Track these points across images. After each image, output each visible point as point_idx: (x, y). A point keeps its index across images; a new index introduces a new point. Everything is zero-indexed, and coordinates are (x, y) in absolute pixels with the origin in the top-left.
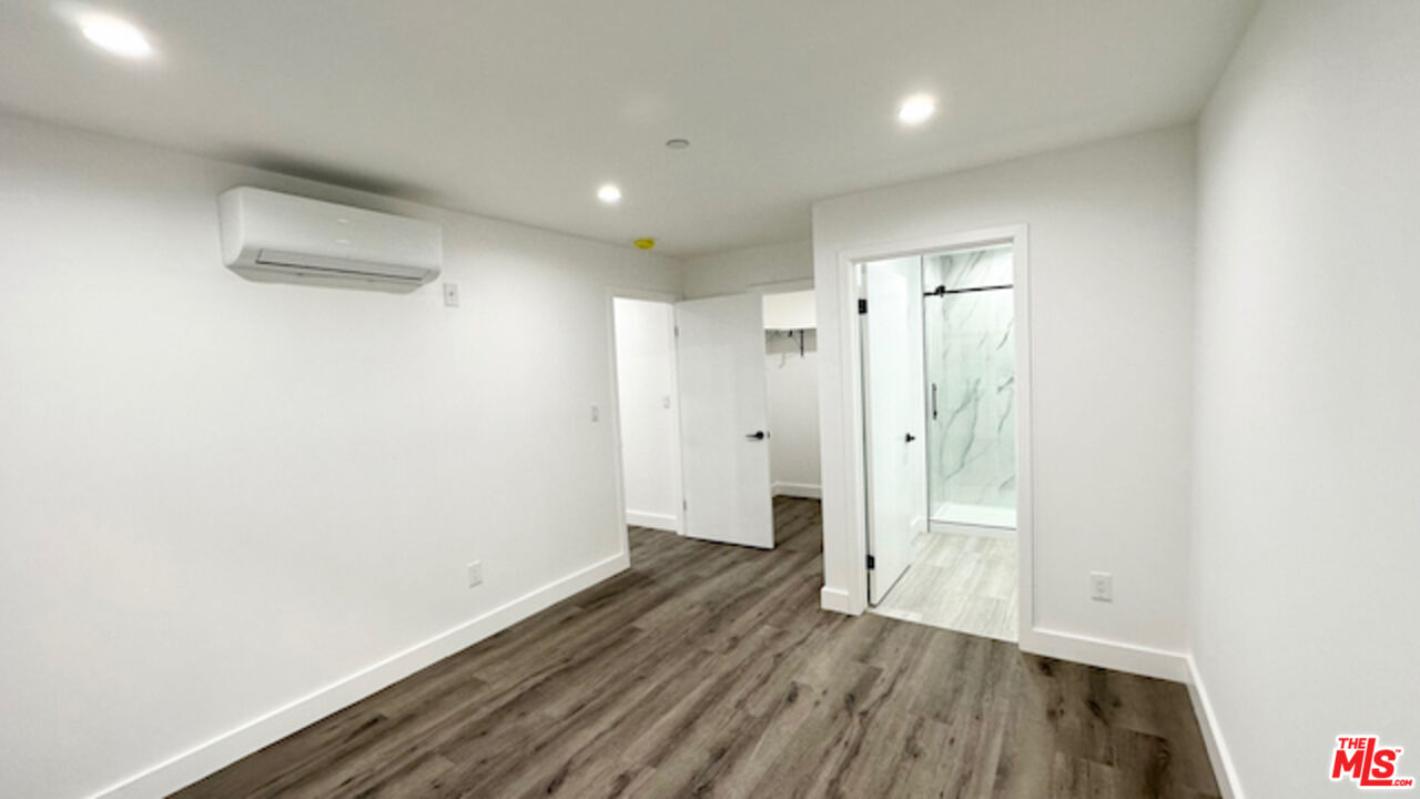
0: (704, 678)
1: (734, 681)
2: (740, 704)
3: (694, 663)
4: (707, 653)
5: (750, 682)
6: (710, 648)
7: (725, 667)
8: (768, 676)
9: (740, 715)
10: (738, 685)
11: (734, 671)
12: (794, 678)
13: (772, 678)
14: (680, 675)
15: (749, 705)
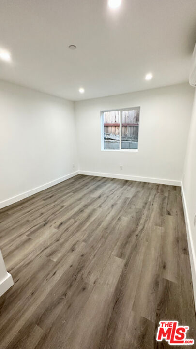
0: (85, 230)
1: (76, 229)
2: (76, 222)
3: (89, 236)
4: (85, 241)
5: (71, 229)
6: (83, 243)
7: (78, 234)
8: (65, 230)
9: (76, 219)
10: (75, 228)
11: (75, 233)
12: (57, 230)
13: (64, 230)
14: (94, 230)
15: (74, 221)
